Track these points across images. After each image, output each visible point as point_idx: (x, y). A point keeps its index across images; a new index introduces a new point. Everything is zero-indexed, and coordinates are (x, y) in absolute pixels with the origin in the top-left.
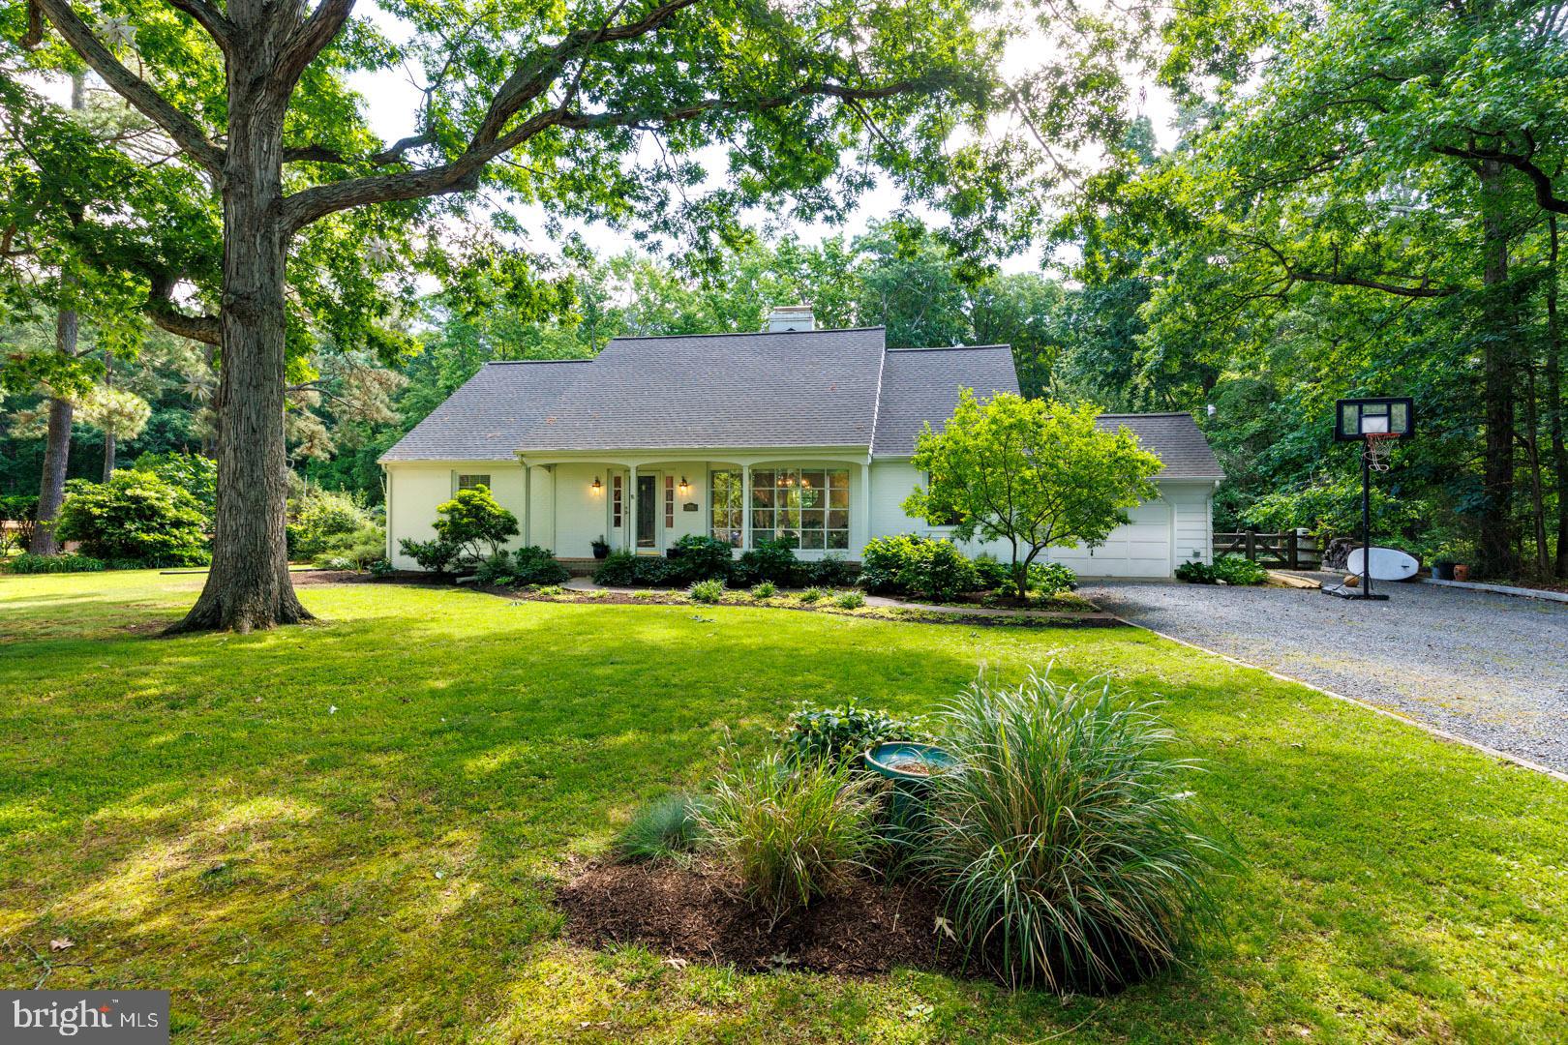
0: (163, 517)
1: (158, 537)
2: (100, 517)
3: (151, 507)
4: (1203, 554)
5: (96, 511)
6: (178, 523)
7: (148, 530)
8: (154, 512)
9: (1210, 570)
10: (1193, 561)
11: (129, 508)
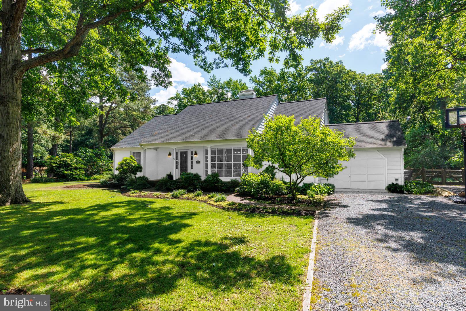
0: (72, 166)
1: (70, 172)
2: (55, 166)
3: (68, 164)
4: (400, 180)
5: (54, 165)
6: (76, 168)
7: (67, 171)
8: (69, 165)
9: (401, 187)
10: (395, 183)
11: (62, 164)
